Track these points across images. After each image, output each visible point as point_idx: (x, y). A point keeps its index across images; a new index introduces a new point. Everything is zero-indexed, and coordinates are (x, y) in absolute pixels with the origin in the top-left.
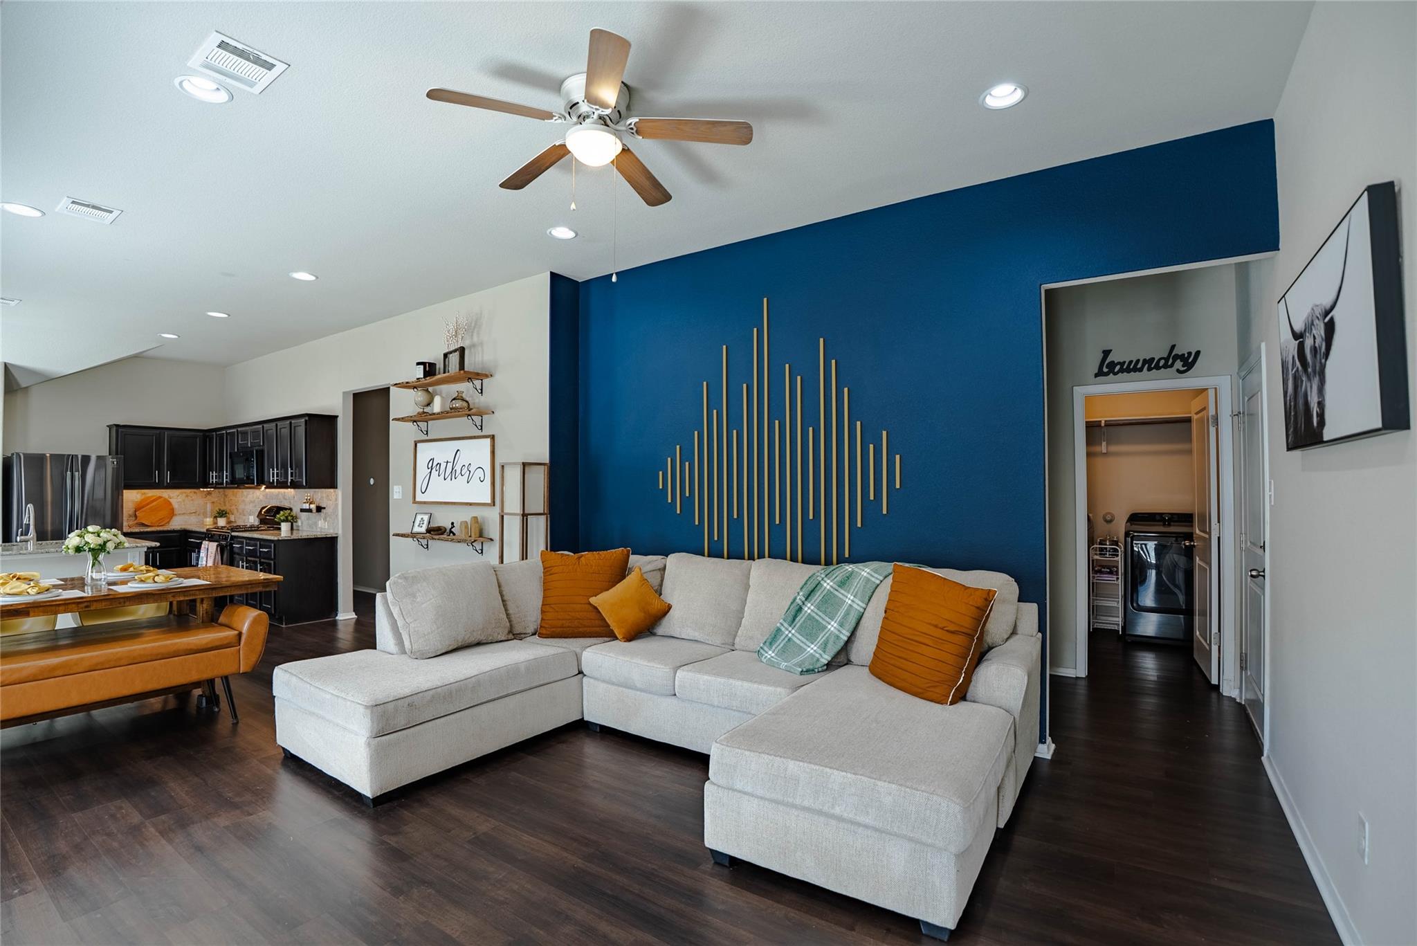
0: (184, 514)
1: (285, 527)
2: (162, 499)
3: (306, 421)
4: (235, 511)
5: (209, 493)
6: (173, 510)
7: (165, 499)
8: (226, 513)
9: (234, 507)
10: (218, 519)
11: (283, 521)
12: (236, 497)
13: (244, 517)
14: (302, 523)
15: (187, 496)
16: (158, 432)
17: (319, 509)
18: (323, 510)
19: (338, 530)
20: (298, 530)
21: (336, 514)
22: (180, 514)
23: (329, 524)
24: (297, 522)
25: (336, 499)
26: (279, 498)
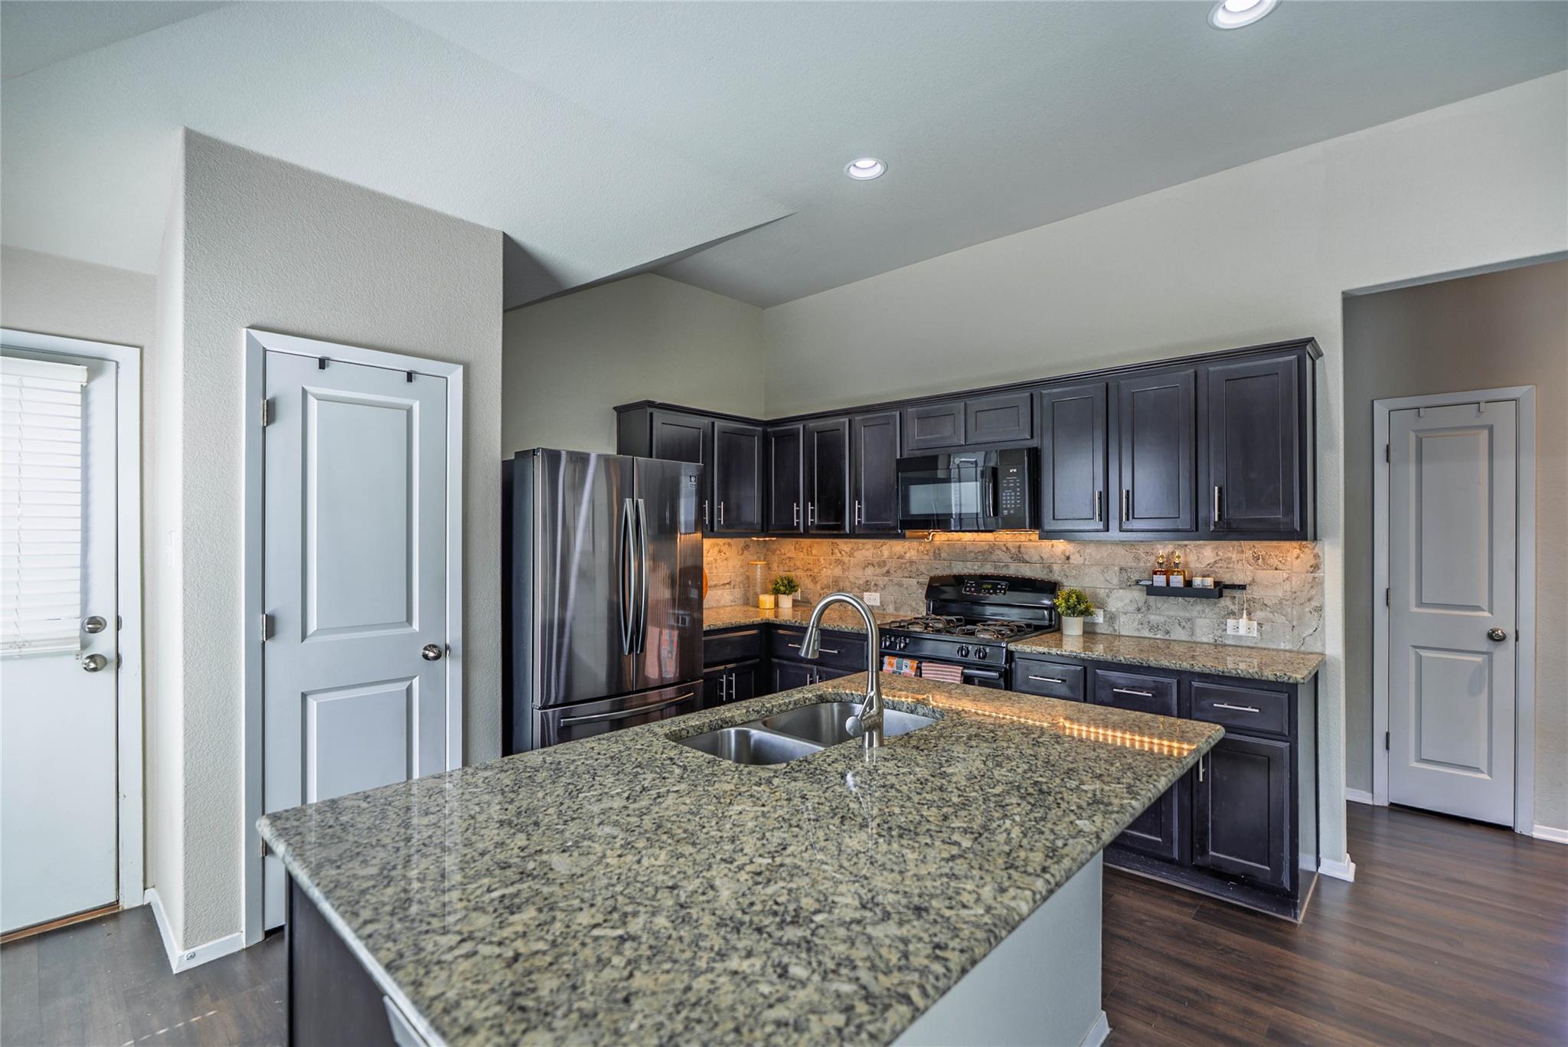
4: (811, 582)
10: (780, 596)
11: (1069, 613)
15: (720, 552)
18: (1232, 593)
19: (1324, 645)
20: (1095, 633)
21: (1314, 604)
22: (715, 586)
23: (1266, 627)
24: (1091, 614)
25: (1316, 567)
26: (995, 558)
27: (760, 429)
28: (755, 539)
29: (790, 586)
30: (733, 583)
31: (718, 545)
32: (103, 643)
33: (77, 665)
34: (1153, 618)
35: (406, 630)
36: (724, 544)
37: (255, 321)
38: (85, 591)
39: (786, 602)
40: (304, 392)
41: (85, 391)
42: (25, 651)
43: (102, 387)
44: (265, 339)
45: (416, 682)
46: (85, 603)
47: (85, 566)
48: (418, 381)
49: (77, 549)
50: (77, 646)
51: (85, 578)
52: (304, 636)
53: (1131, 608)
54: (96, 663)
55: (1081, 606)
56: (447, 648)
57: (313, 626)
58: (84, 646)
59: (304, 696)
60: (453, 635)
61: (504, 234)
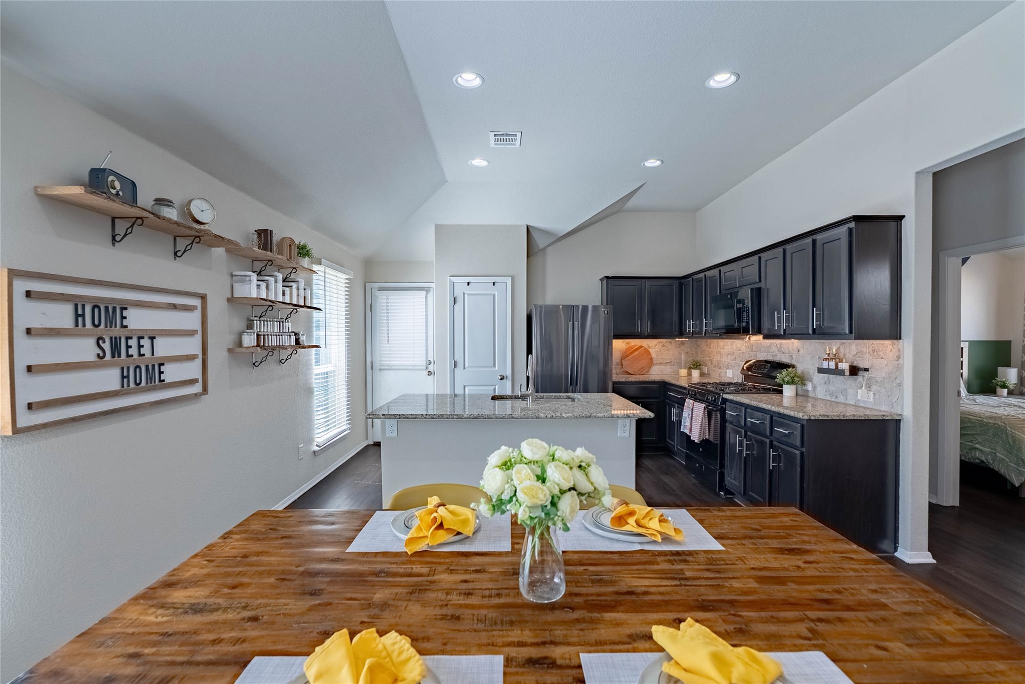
0: (660, 363)
1: (789, 391)
2: (642, 348)
3: (850, 230)
4: (709, 363)
5: (683, 343)
6: (651, 359)
7: (645, 349)
8: (700, 365)
9: (707, 359)
10: (693, 370)
11: (788, 383)
12: (710, 348)
13: (720, 371)
14: (814, 388)
15: (663, 346)
16: (640, 281)
17: (854, 371)
18: (861, 373)
19: (902, 409)
20: (808, 396)
21: (898, 381)
22: (657, 364)
23: (877, 396)
24: (805, 385)
25: (898, 357)
26: (772, 350)
27: (676, 281)
28: (677, 339)
29: (696, 365)
30: (673, 363)
31: (662, 342)
32: (431, 368)
33: (426, 373)
34: (831, 388)
35: (494, 369)
36: (667, 342)
37: (453, 274)
38: (427, 353)
39: (696, 374)
40: (464, 293)
41: (426, 297)
42: (415, 368)
43: (430, 295)
44: (453, 279)
45: (497, 387)
46: (427, 357)
47: (427, 346)
48: (496, 285)
49: (425, 341)
50: (425, 368)
51: (427, 350)
52: (464, 368)
53: (822, 382)
54: (430, 373)
55: (799, 380)
56: (507, 377)
57: (466, 366)
58: (427, 368)
59: (464, 386)
60: (509, 373)
61: (527, 226)
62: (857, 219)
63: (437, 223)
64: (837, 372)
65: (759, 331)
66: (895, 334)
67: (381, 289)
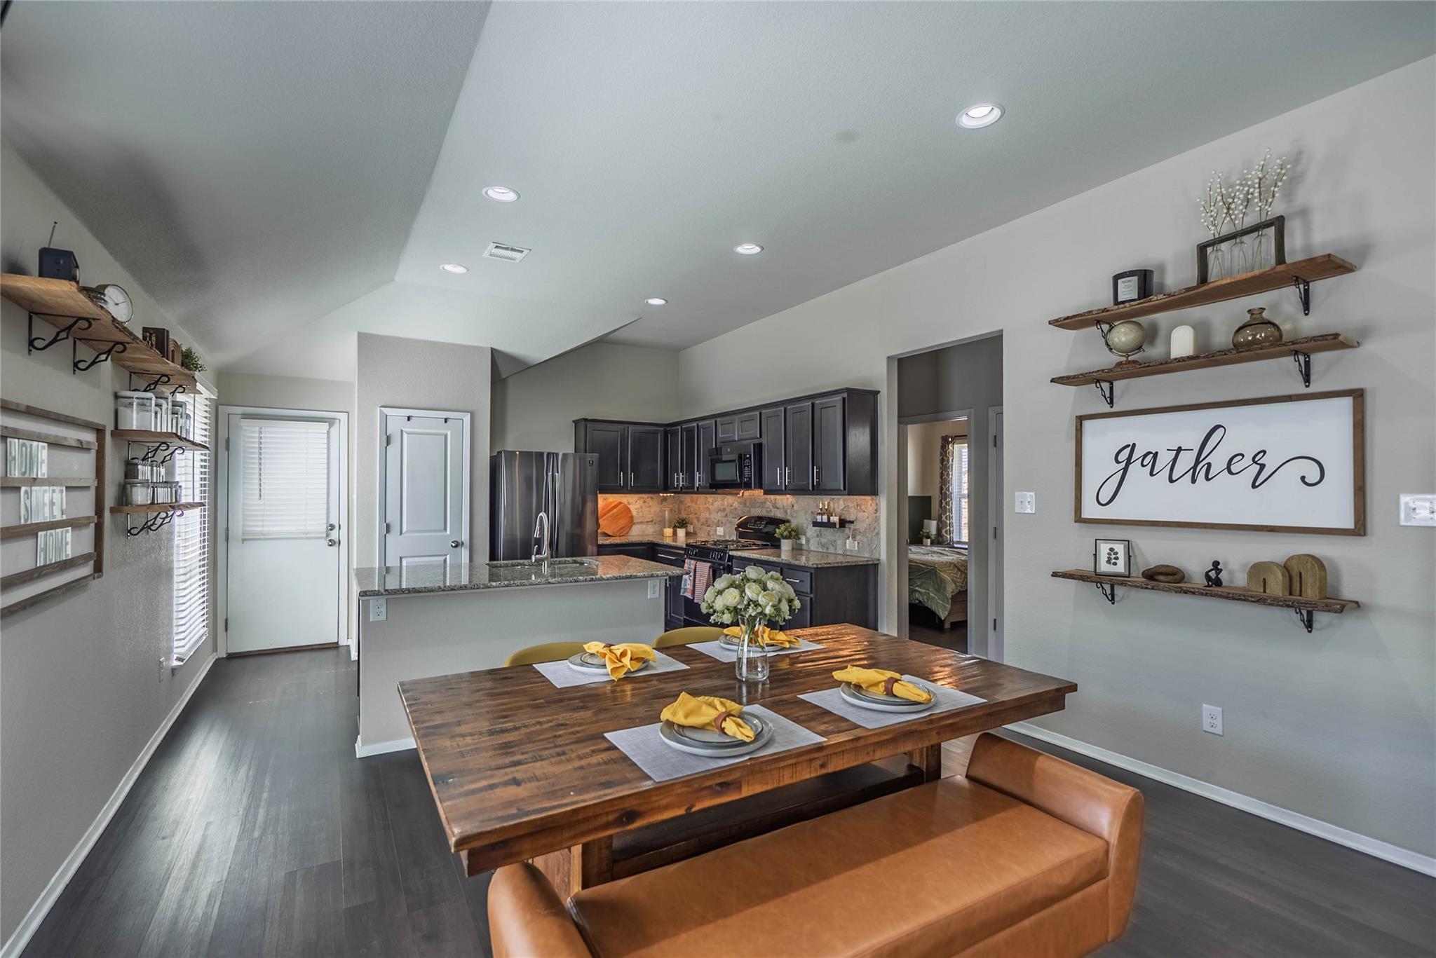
0: (641, 522)
1: (786, 545)
2: (621, 505)
3: (844, 399)
4: (695, 521)
5: (665, 499)
6: (632, 517)
7: (625, 506)
8: (686, 523)
9: (692, 516)
10: (678, 530)
11: (786, 538)
12: (696, 504)
13: (709, 529)
14: (808, 541)
15: (645, 502)
16: (622, 426)
17: (843, 523)
18: (847, 525)
19: (880, 554)
20: (802, 550)
21: (876, 531)
22: (637, 523)
23: (860, 544)
24: (799, 539)
25: (876, 510)
26: (766, 506)
27: (662, 429)
28: (661, 495)
29: (682, 523)
30: (656, 521)
31: (643, 498)
32: (334, 535)
33: (325, 543)
34: (823, 540)
35: (445, 533)
36: (648, 498)
37: (382, 404)
38: (328, 513)
39: (681, 533)
40: (402, 431)
41: (328, 433)
42: (308, 536)
43: (334, 430)
44: (387, 411)
45: (448, 557)
46: (328, 518)
47: (328, 503)
48: (449, 422)
49: (325, 496)
50: (325, 535)
51: (328, 509)
52: (401, 533)
53: (815, 535)
54: (332, 543)
55: (795, 534)
56: (463, 543)
57: (404, 530)
58: (327, 536)
59: (401, 558)
60: (465, 537)
61: (492, 348)
62: (848, 390)
63: (362, 331)
64: (829, 525)
65: (760, 485)
66: (873, 491)
67: (246, 416)
